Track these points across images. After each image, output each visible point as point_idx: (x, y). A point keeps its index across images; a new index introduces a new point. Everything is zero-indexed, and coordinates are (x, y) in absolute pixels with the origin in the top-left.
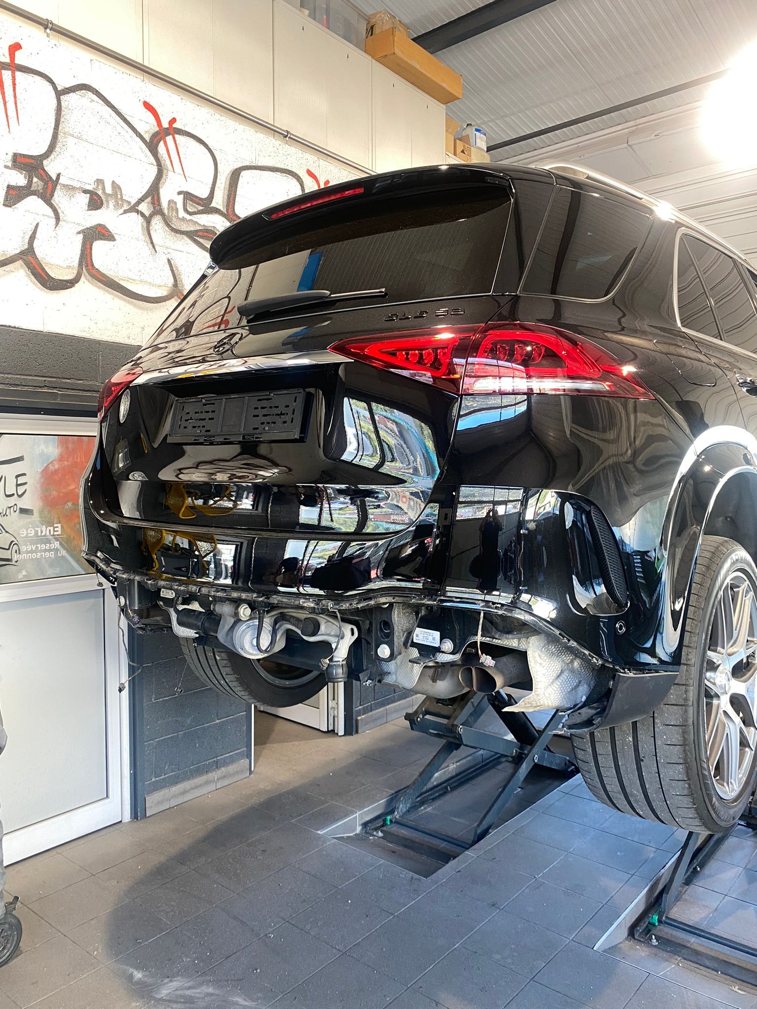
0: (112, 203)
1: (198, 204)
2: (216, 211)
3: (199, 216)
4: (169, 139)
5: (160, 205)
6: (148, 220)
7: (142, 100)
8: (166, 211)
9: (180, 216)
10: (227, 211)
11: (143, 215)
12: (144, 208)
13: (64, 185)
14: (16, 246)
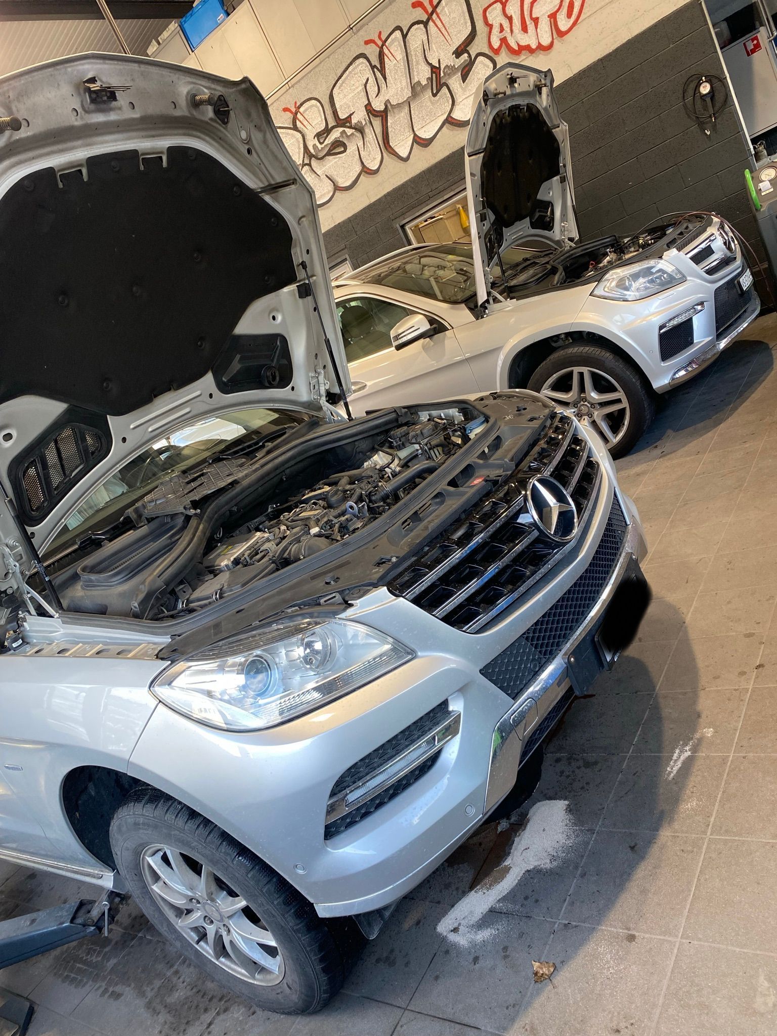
1: (324, 133)
2: (333, 127)
3: (327, 140)
4: (299, 116)
5: (310, 152)
6: (310, 165)
7: (282, 110)
8: (314, 153)
9: (320, 149)
10: (337, 123)
11: (306, 164)
12: (307, 161)
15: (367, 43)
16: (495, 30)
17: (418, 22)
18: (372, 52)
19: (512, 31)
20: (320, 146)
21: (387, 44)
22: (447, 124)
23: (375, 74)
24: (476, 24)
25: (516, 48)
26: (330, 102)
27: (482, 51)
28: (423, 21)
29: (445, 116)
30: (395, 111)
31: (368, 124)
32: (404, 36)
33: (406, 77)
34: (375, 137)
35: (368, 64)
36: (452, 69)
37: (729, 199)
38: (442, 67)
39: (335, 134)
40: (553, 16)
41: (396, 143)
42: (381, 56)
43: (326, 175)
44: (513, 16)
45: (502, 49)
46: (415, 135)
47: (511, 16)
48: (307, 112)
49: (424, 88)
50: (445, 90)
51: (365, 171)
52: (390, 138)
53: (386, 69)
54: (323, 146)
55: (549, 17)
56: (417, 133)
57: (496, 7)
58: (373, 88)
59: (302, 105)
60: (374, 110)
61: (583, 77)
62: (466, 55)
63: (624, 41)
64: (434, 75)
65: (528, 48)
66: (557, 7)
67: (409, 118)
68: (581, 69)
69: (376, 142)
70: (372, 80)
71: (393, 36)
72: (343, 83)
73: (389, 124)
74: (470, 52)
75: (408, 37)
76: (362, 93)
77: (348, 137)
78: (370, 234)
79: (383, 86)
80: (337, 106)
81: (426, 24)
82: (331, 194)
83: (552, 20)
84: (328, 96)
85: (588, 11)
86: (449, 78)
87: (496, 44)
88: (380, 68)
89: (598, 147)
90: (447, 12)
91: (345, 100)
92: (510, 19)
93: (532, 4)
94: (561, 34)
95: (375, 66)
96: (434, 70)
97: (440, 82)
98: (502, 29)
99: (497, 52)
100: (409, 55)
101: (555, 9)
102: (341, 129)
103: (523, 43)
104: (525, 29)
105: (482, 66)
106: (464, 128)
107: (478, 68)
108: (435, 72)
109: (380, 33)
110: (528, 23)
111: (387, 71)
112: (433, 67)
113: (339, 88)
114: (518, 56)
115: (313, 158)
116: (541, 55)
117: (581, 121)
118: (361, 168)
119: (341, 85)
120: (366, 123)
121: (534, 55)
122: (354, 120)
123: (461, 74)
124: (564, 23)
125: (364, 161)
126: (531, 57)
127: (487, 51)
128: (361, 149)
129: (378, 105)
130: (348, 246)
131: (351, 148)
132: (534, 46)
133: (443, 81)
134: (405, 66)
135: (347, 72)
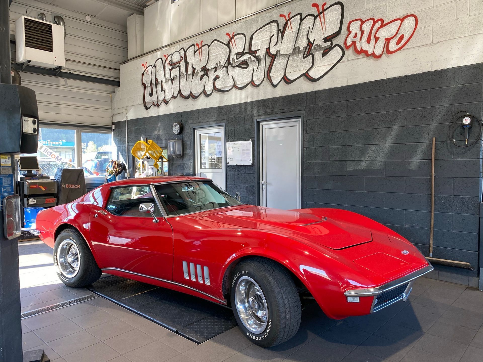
0: (219, 68)
1: (241, 54)
2: (246, 53)
3: (240, 58)
4: (233, 40)
5: (230, 61)
6: (227, 68)
7: (226, 33)
8: (232, 63)
9: (235, 62)
10: (249, 51)
11: (225, 67)
12: (226, 65)
13: (210, 69)
14: (201, 90)
15: (281, 16)
16: (352, 35)
17: (312, 15)
18: (282, 21)
19: (361, 39)
20: (236, 60)
21: (291, 20)
22: (304, 76)
23: (278, 34)
24: (342, 28)
25: (359, 49)
26: (250, 39)
27: (340, 44)
28: (315, 15)
29: (305, 71)
30: (281, 57)
31: (264, 59)
32: (302, 20)
33: (294, 41)
34: (264, 67)
35: (277, 27)
36: (319, 47)
37: (456, 198)
38: (315, 44)
39: (246, 57)
40: (388, 40)
41: (274, 75)
42: (286, 25)
43: (232, 77)
44: (365, 31)
45: (351, 47)
46: (285, 75)
47: (364, 31)
48: (237, 40)
49: (300, 51)
50: (310, 57)
51: (252, 83)
52: (272, 71)
53: (285, 33)
54: (237, 60)
55: (385, 39)
56: (286, 74)
57: (357, 23)
58: (274, 41)
59: (236, 35)
60: (270, 53)
61: (392, 82)
62: (330, 43)
63: (426, 71)
64: (308, 47)
65: (366, 53)
66: (393, 36)
67: (286, 65)
68: (393, 77)
69: (264, 70)
70: (275, 36)
71: (295, 17)
72: (261, 32)
73: (274, 63)
74: (333, 42)
75: (303, 21)
76: (268, 41)
77: (251, 61)
78: (240, 118)
79: (280, 42)
80: (253, 43)
81: (315, 17)
82: (231, 88)
83: (387, 42)
84: (251, 36)
85: (411, 45)
86: (316, 52)
87: (349, 43)
88: (282, 32)
89: (384, 126)
90: (330, 15)
91: (258, 41)
92: (363, 32)
93: (379, 28)
94: (389, 52)
95: (280, 29)
96: (310, 44)
97: (310, 52)
98: (355, 36)
99: (348, 47)
100: (300, 30)
101: (391, 37)
102: (250, 56)
103: (365, 48)
104: (369, 41)
105: (337, 52)
106: (312, 82)
107: (333, 53)
108: (309, 45)
109: (290, 13)
110: (372, 38)
111: (285, 35)
112: (309, 42)
113: (258, 34)
114: (358, 55)
115: (230, 65)
116: (372, 59)
117: (380, 107)
118: (251, 80)
119: (259, 33)
120: (263, 58)
121: (368, 58)
122: (258, 54)
123: (323, 52)
124: (393, 46)
125: (254, 78)
126: (365, 59)
127: (342, 45)
128: (255, 71)
129: (273, 51)
130: (227, 119)
131: (250, 68)
132: (370, 53)
133: (312, 52)
134: (295, 36)
135: (265, 27)
